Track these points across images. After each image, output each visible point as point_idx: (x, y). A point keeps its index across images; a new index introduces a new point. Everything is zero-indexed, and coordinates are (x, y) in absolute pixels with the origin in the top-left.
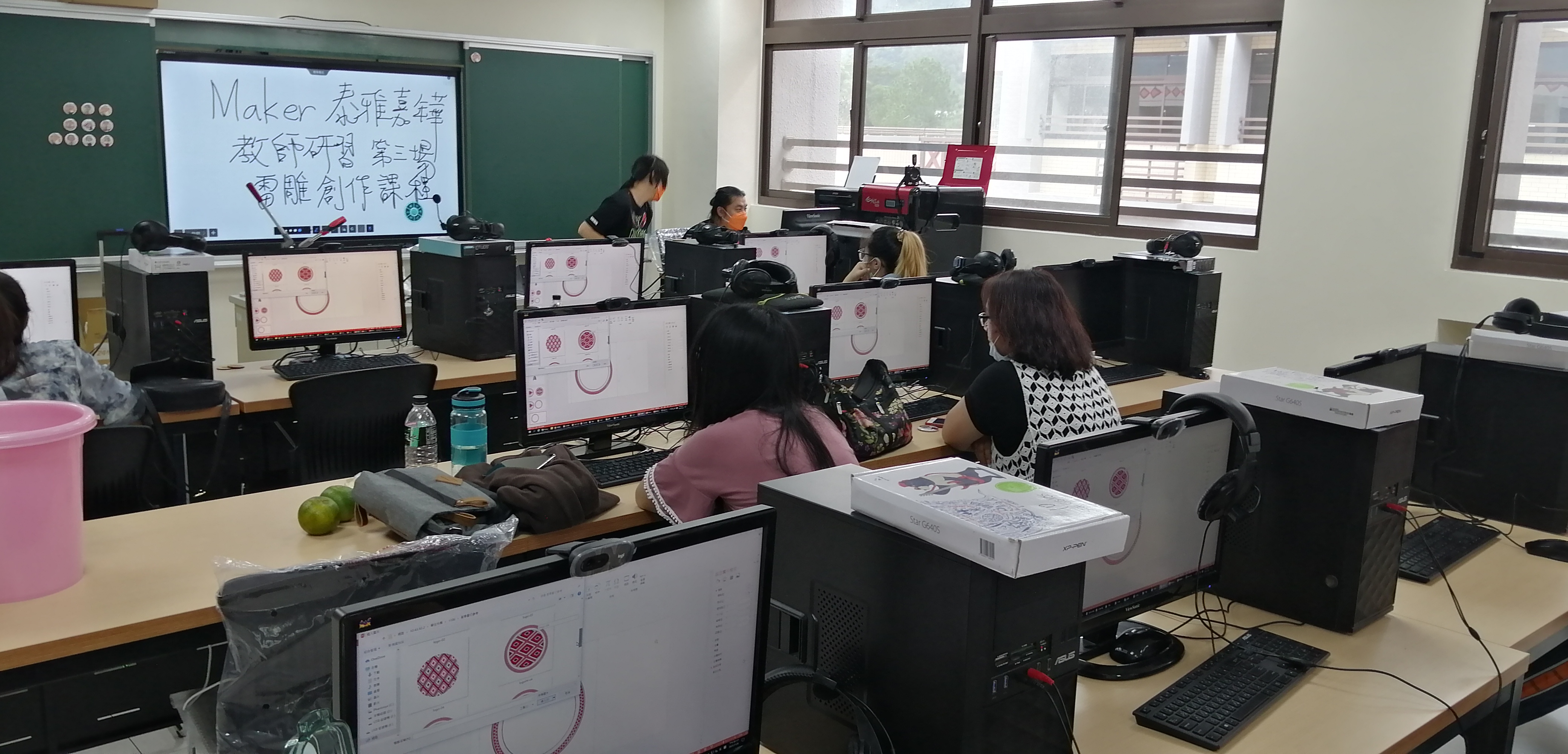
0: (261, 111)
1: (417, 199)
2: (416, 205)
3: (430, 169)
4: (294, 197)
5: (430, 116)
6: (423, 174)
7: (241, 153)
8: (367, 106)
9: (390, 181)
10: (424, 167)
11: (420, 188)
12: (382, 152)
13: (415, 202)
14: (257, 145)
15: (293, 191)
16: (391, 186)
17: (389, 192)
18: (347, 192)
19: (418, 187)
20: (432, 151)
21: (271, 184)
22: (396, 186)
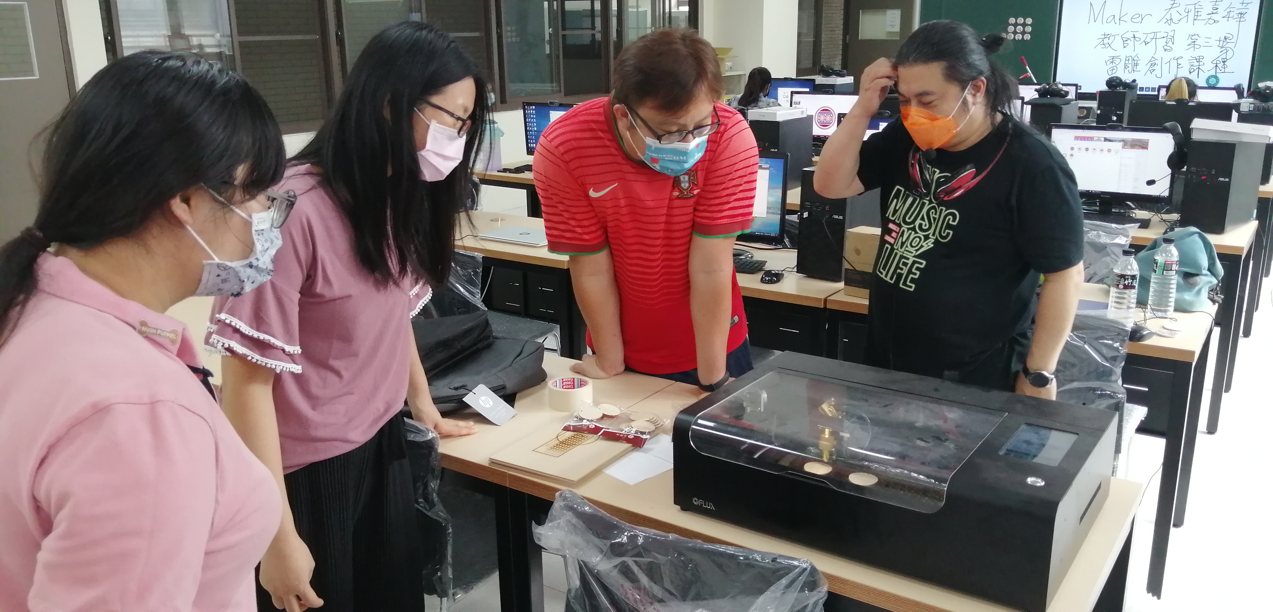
0: (1117, 18)
1: (1216, 73)
2: (1215, 77)
3: (1230, 54)
4: (1130, 69)
5: (1236, 16)
6: (1224, 56)
7: (1102, 43)
8: (1188, 12)
9: (1198, 60)
10: (1225, 51)
11: (1220, 65)
12: (1194, 42)
13: (1214, 74)
14: (1112, 38)
15: (1130, 66)
16: (1198, 64)
17: (1195, 68)
18: (1166, 67)
19: (1218, 65)
20: (1234, 40)
21: (1117, 61)
22: (1201, 63)
